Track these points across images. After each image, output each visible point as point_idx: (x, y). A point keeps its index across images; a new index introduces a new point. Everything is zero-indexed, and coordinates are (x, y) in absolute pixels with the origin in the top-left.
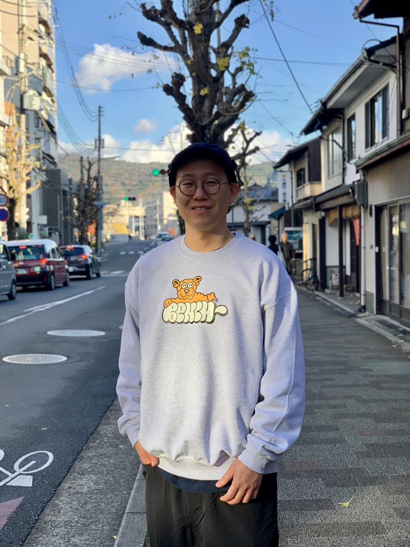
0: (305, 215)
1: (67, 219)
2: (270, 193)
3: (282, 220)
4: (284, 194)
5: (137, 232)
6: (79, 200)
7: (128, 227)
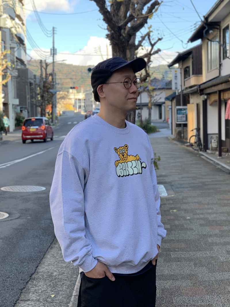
0: (191, 98)
1: (33, 102)
2: (164, 83)
3: (175, 101)
4: (176, 83)
5: (80, 109)
6: (40, 89)
7: (74, 106)
